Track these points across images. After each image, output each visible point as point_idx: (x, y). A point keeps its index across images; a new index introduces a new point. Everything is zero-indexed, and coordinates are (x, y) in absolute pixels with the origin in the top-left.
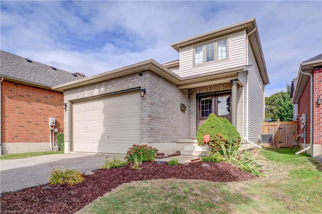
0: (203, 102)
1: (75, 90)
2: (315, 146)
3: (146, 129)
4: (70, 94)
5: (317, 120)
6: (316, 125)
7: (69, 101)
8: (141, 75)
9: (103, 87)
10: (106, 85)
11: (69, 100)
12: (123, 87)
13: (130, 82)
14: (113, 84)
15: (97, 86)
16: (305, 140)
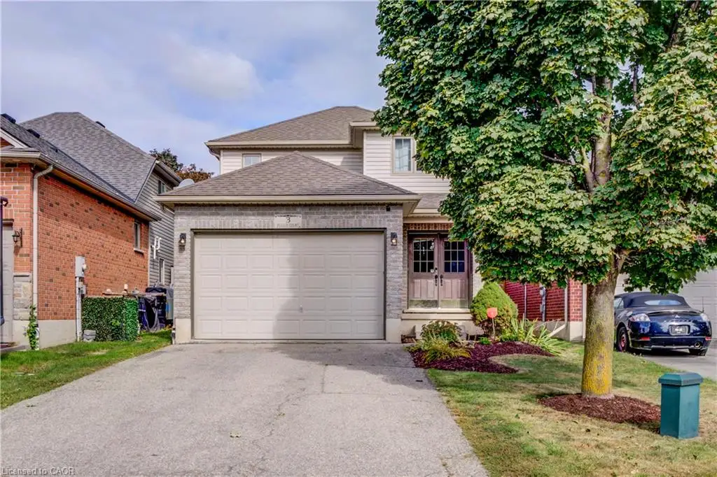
0: (416, 246)
1: (213, 210)
2: (572, 324)
3: (396, 296)
4: (200, 215)
5: (574, 287)
6: (573, 293)
7: (191, 230)
8: (388, 210)
9: (301, 215)
10: (306, 213)
11: (193, 228)
12: (348, 223)
13: (365, 217)
14: (325, 213)
15: (283, 212)
16: (544, 315)
